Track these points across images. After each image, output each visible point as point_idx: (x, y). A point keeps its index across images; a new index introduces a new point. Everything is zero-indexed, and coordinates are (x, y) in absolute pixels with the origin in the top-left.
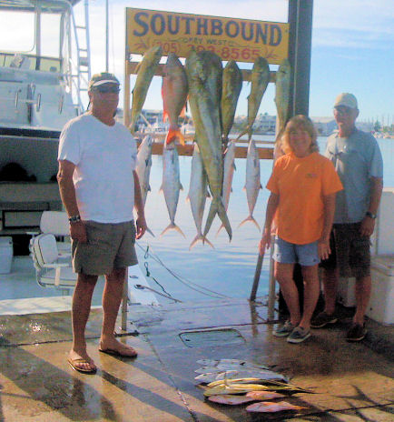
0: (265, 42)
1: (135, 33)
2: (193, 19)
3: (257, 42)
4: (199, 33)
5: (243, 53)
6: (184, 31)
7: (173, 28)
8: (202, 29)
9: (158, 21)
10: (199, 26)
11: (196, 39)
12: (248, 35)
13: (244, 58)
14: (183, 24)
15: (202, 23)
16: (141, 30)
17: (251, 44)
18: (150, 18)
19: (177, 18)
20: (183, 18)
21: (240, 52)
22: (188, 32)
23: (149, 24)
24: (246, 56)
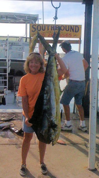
0: (73, 31)
1: (32, 31)
2: (50, 26)
3: (71, 31)
4: (52, 30)
5: (66, 35)
6: (47, 29)
7: (44, 29)
8: (53, 29)
9: (39, 27)
10: (52, 28)
11: (51, 32)
12: (67, 30)
13: (66, 36)
14: (46, 27)
15: (53, 27)
16: (34, 30)
17: (69, 32)
18: (36, 26)
19: (45, 26)
20: (47, 26)
21: (65, 35)
22: (48, 30)
23: (36, 28)
24: (67, 36)
